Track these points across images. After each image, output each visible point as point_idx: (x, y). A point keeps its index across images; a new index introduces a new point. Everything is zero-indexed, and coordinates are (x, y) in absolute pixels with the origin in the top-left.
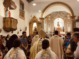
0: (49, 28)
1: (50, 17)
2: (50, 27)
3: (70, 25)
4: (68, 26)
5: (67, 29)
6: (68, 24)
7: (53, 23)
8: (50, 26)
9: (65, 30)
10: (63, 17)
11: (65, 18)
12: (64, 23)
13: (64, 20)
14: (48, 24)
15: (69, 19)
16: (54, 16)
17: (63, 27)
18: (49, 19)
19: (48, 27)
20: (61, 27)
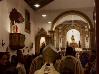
0: (60, 42)
1: (61, 28)
3: (88, 39)
4: (86, 41)
5: (84, 44)
6: (86, 38)
7: (66, 36)
8: (61, 40)
9: (82, 46)
10: (79, 28)
11: (81, 29)
12: (81, 36)
13: (80, 32)
14: (59, 37)
15: (87, 31)
16: (67, 26)
17: (79, 41)
18: (60, 31)
19: (59, 42)
20: (76, 42)
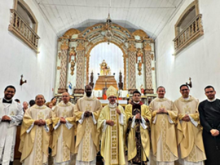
0: (72, 74)
2: (75, 72)
5: (133, 80)
7: (88, 58)
8: (75, 67)
11: (127, 44)
17: (120, 73)
19: (70, 72)
20: (112, 75)
